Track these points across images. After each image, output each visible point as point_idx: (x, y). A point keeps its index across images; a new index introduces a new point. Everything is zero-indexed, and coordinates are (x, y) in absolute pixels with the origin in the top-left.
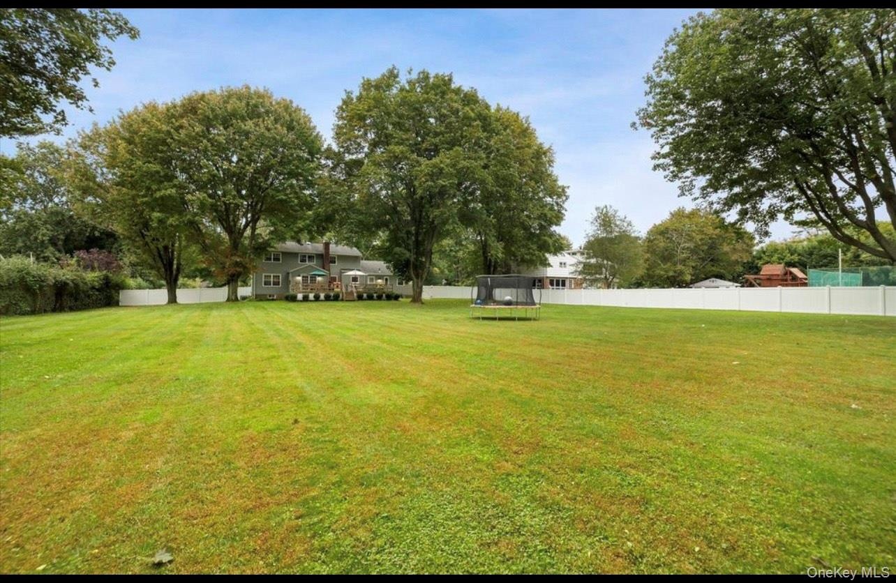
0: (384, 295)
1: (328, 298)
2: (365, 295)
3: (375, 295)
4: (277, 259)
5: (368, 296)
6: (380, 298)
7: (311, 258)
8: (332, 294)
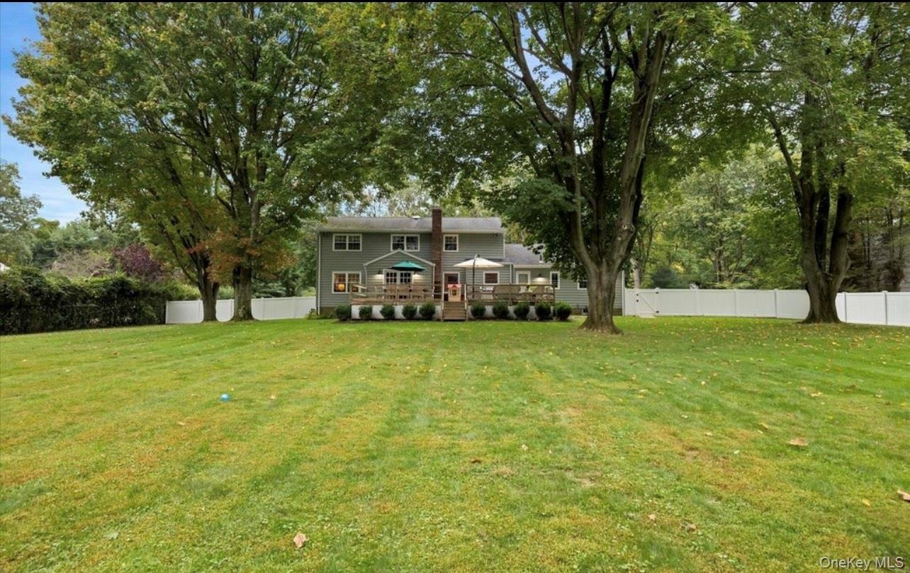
0: (532, 309)
1: (410, 315)
2: (489, 310)
3: (511, 309)
4: (355, 246)
5: (494, 311)
6: (522, 314)
7: (412, 240)
8: (419, 307)
